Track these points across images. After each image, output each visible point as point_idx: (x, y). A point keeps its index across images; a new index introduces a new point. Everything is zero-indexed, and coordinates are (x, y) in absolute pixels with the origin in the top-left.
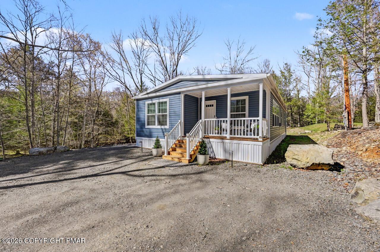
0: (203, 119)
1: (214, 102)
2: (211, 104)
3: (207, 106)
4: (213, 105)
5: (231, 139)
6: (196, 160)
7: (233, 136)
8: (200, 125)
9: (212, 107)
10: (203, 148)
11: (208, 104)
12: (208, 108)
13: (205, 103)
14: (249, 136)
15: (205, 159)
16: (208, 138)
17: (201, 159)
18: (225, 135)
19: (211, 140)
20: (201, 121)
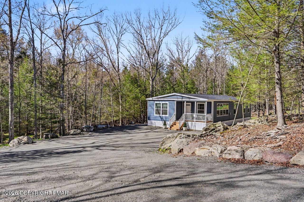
0: (185, 113)
1: (190, 104)
2: (189, 104)
3: (187, 105)
4: (190, 105)
5: (196, 121)
6: (182, 129)
7: (197, 120)
8: (184, 116)
9: (189, 106)
10: (185, 125)
11: (187, 104)
12: (187, 106)
13: (186, 104)
14: (202, 121)
15: (186, 128)
16: (187, 121)
17: (184, 128)
18: (194, 120)
19: (189, 122)
20: (184, 114)
